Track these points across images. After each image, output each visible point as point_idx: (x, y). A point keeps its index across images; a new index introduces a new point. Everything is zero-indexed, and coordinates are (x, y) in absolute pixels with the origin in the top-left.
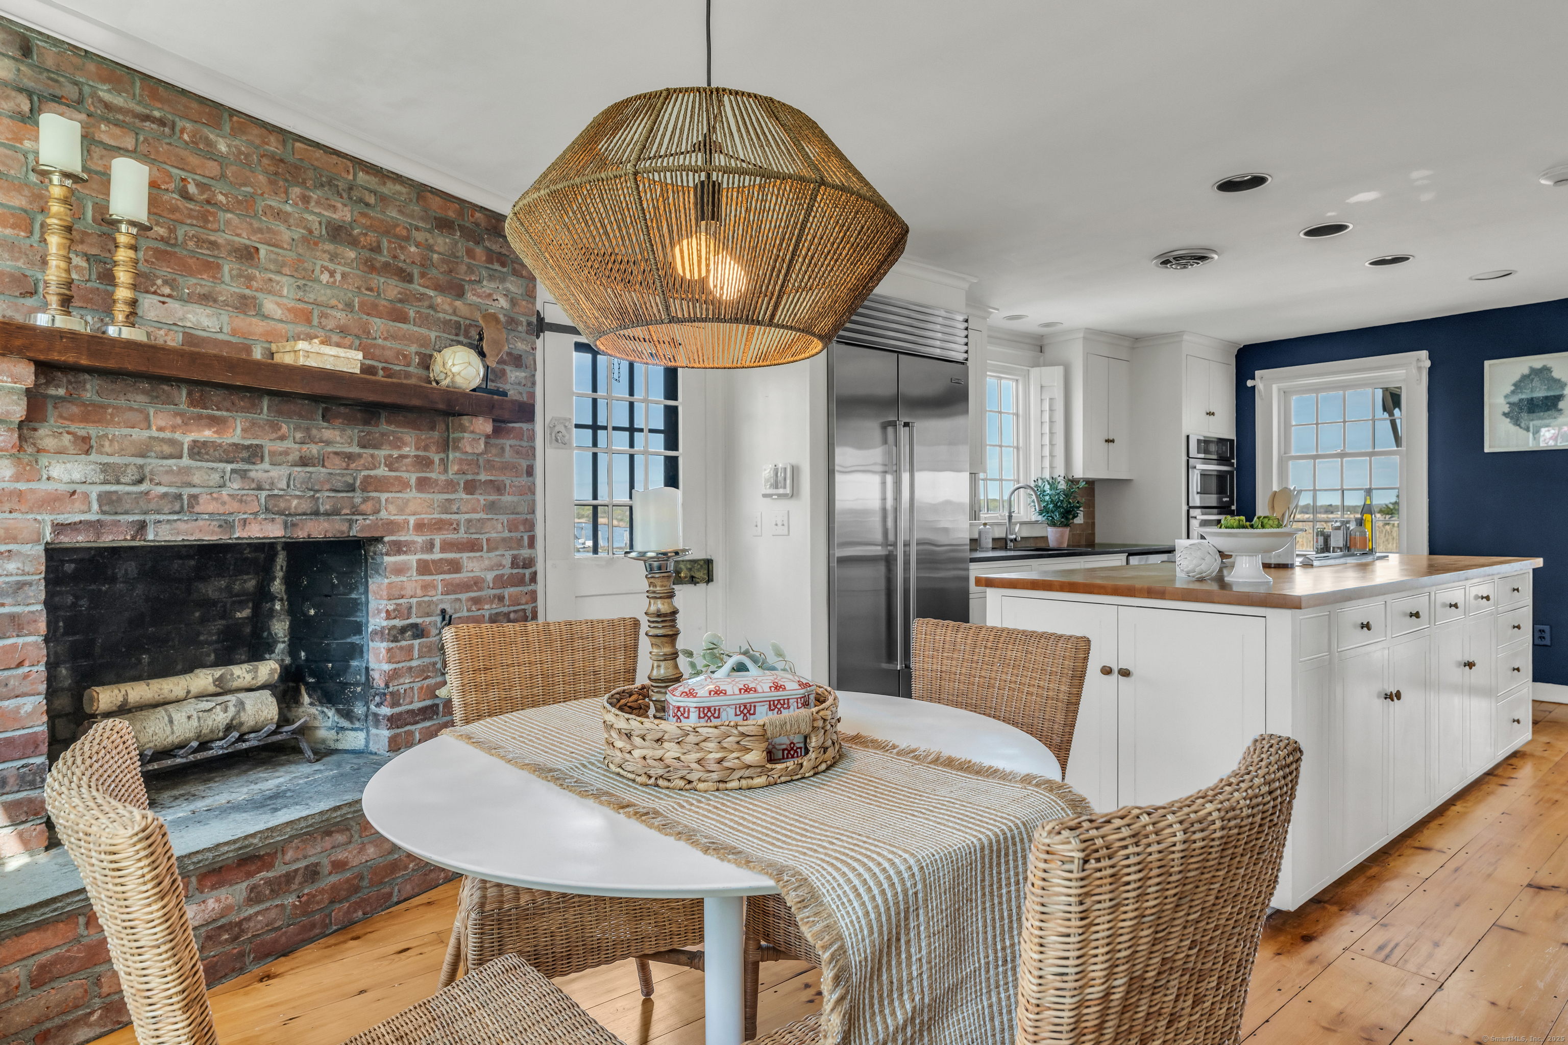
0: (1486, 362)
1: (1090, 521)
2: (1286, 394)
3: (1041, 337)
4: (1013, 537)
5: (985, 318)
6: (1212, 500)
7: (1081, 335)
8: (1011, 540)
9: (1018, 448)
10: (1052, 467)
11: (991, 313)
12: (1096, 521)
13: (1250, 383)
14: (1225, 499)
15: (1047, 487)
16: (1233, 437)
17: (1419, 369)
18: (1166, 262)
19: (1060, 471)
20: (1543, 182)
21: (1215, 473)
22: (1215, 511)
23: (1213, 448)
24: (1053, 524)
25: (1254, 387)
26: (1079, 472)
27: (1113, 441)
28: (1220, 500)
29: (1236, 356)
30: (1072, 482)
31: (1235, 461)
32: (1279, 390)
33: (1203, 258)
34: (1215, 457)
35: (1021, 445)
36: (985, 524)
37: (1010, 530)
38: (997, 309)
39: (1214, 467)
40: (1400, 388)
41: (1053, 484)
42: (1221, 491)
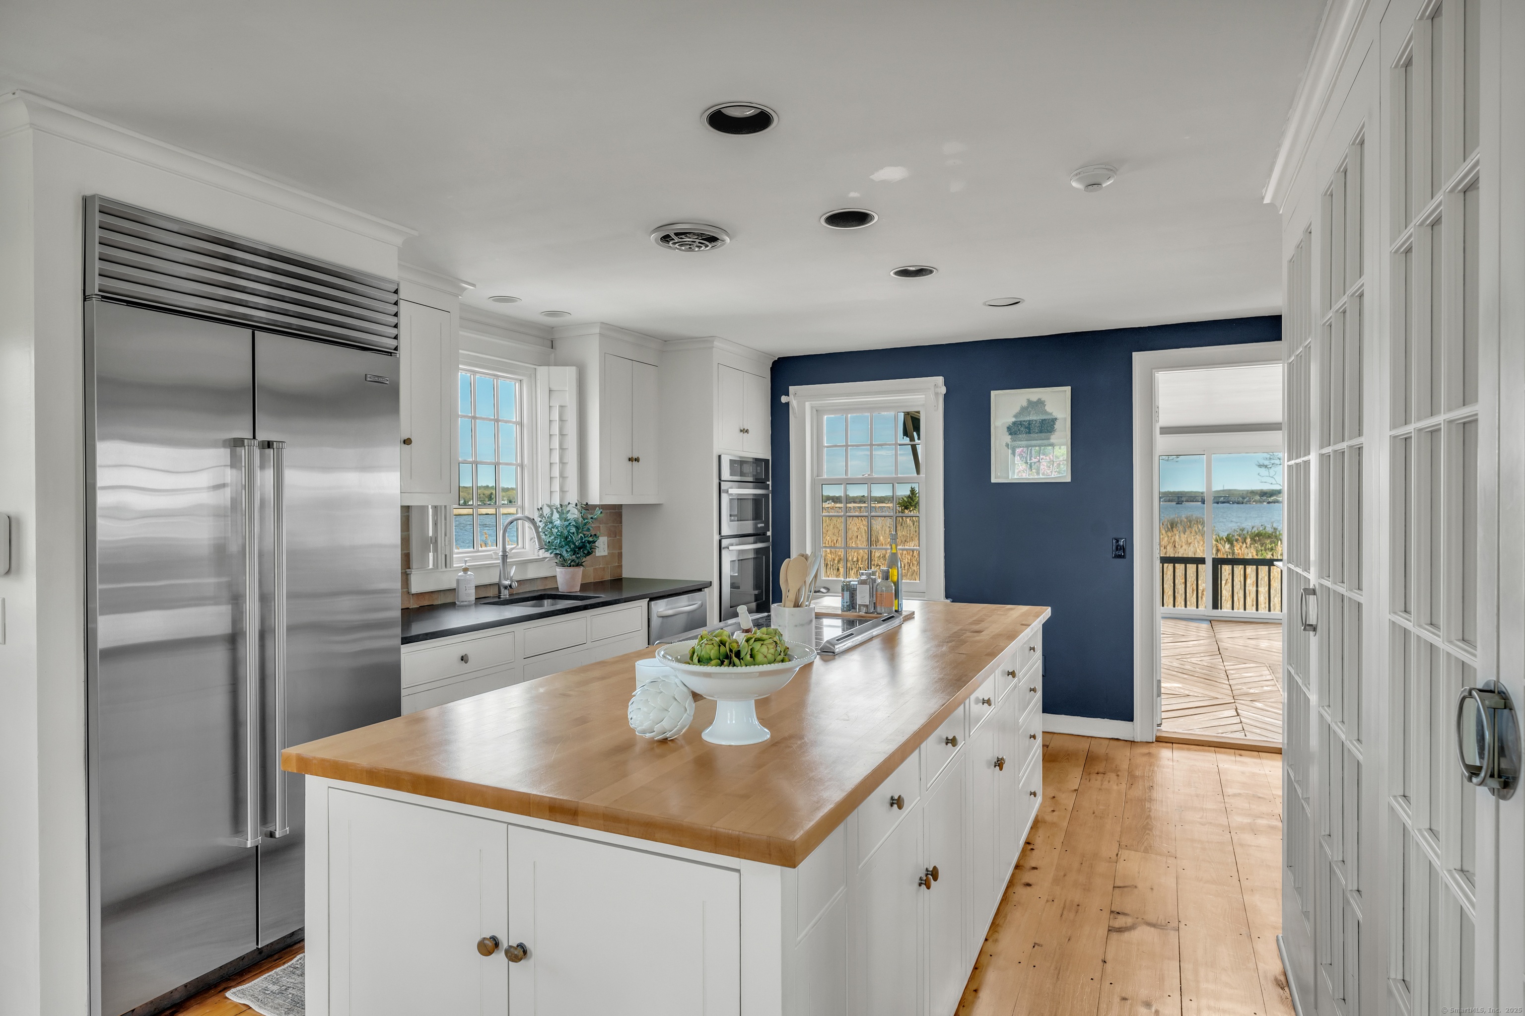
0: (992, 392)
1: (616, 552)
2: (818, 412)
3: (551, 329)
4: (507, 583)
5: (457, 296)
6: (748, 527)
7: (597, 330)
8: (506, 588)
9: (522, 466)
10: (563, 491)
11: (465, 289)
12: (623, 551)
13: (784, 399)
14: (760, 525)
15: (556, 516)
16: (768, 456)
17: (937, 394)
18: (666, 239)
19: (573, 497)
20: (1075, 184)
21: (751, 497)
22: (751, 539)
23: (748, 469)
24: (563, 563)
25: (787, 404)
26: (594, 498)
27: (637, 460)
28: (756, 528)
29: (772, 369)
30: (587, 508)
31: (770, 483)
32: (812, 408)
33: (713, 239)
34: (751, 479)
35: (526, 462)
36: (465, 570)
37: (504, 574)
38: (474, 285)
39: (750, 491)
40: (919, 412)
41: (562, 510)
42: (757, 516)
